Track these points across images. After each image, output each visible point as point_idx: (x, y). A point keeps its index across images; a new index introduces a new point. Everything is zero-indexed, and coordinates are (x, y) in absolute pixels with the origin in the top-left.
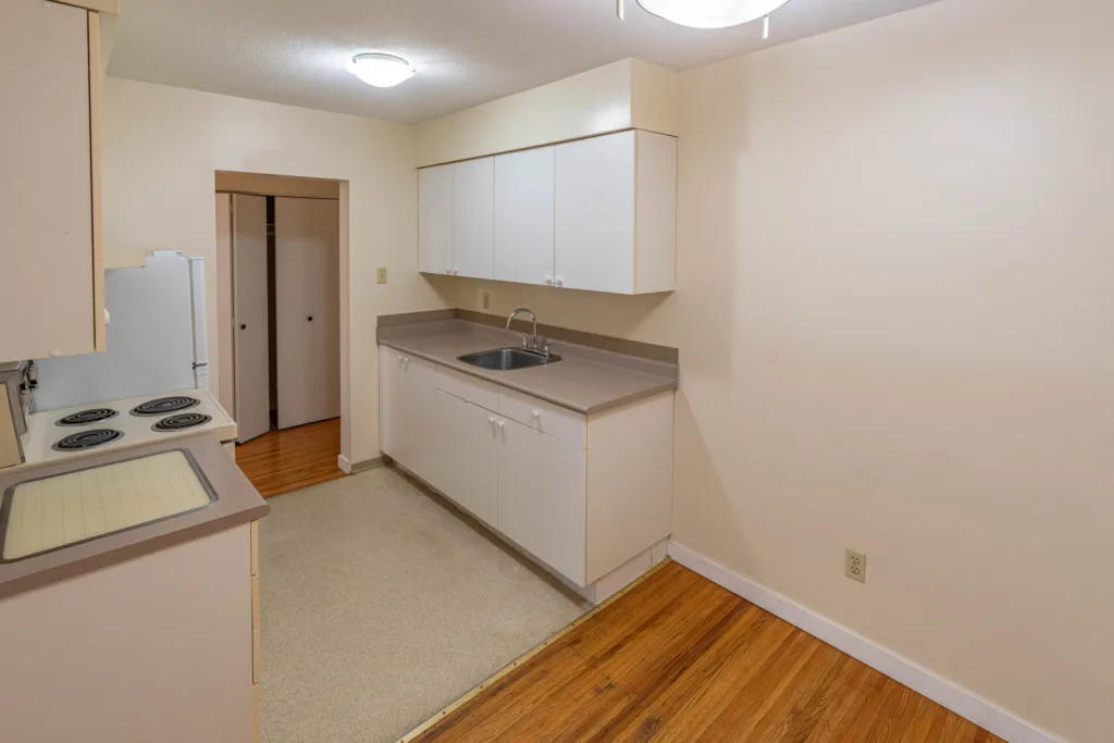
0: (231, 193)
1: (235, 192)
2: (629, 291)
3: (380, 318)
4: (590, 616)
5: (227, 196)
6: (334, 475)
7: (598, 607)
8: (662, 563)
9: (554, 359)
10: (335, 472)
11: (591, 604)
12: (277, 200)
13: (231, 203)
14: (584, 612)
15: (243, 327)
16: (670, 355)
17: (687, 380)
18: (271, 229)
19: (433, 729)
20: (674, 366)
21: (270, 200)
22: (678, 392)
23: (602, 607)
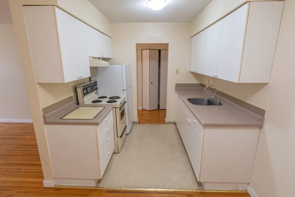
0: (150, 49)
1: (151, 49)
2: (236, 81)
3: (176, 84)
4: (200, 191)
5: (149, 50)
6: (163, 123)
7: (205, 190)
8: (242, 191)
9: (220, 104)
10: (164, 122)
11: (203, 188)
12: (161, 51)
13: (150, 52)
14: (199, 189)
15: (152, 83)
16: (262, 112)
17: (267, 125)
18: (160, 59)
19: (140, 191)
20: (261, 117)
21: (160, 51)
22: (262, 129)
23: (206, 191)
